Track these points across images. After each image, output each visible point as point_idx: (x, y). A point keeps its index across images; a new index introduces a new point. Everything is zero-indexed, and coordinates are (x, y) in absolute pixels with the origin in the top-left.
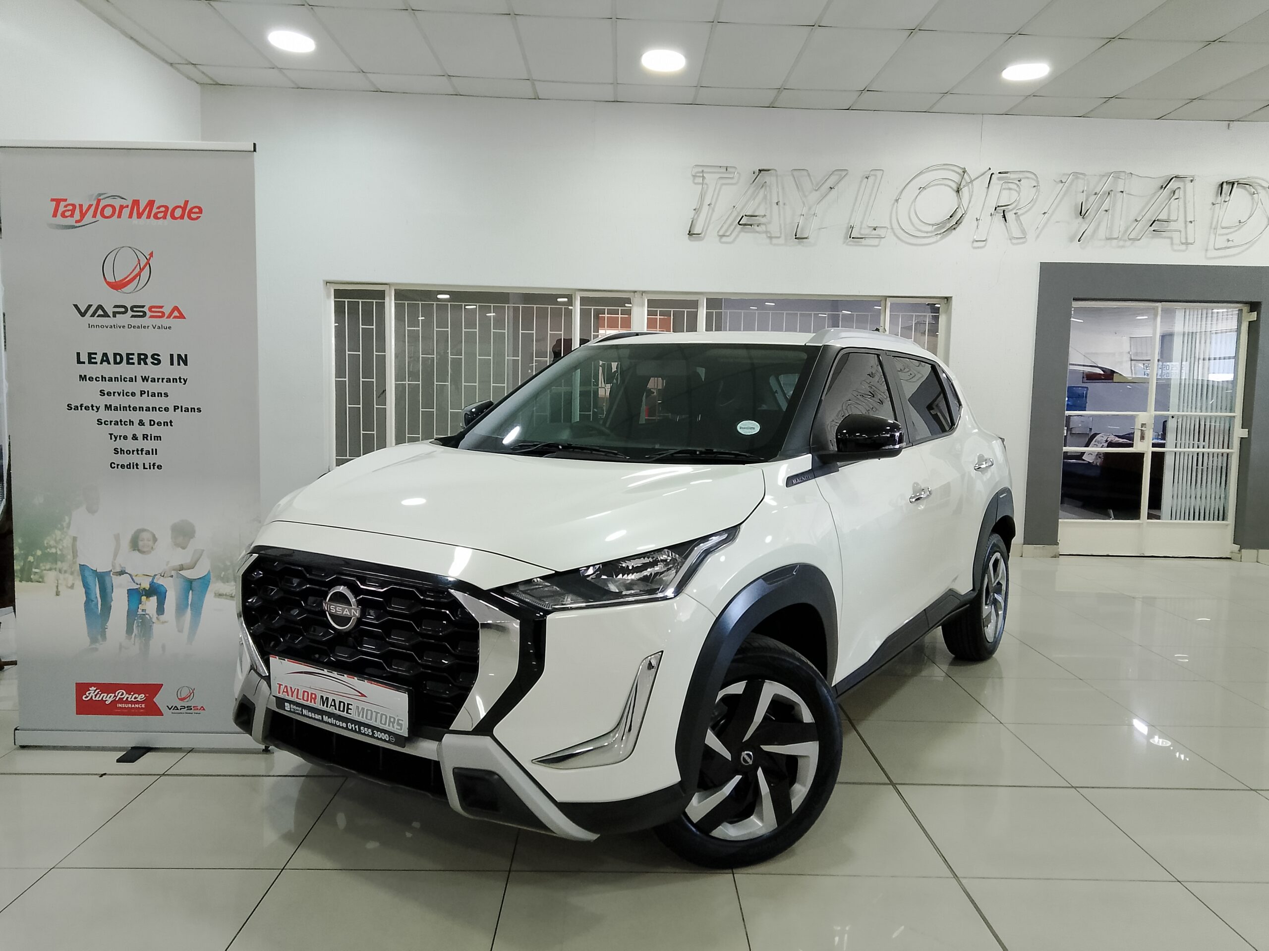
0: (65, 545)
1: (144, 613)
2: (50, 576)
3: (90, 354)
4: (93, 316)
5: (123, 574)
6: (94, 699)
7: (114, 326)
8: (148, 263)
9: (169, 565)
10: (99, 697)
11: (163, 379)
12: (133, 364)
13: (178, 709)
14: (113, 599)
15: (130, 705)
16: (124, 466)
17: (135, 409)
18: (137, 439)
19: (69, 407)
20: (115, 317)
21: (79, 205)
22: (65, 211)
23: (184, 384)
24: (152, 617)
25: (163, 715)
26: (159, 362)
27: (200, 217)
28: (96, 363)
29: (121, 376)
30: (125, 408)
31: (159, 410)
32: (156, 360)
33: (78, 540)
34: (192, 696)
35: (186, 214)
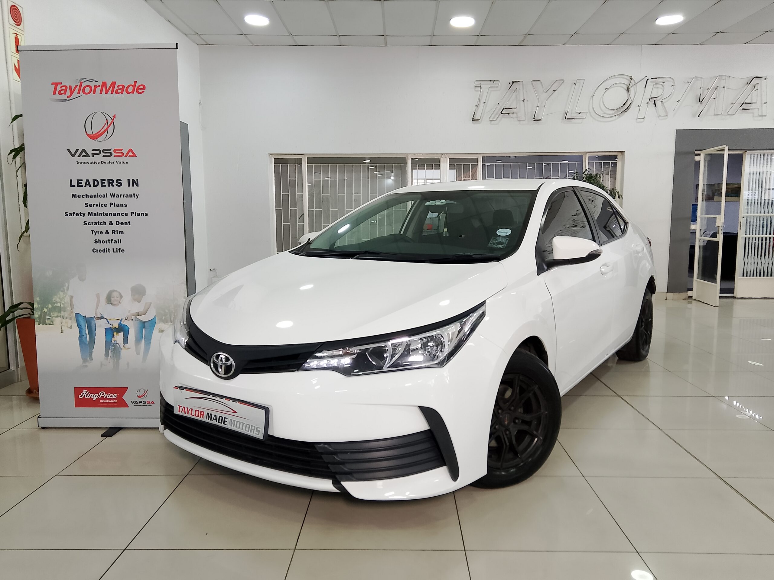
0: (66, 301)
1: (114, 343)
2: (57, 321)
3: (78, 181)
5: (102, 319)
6: (86, 397)
7: (93, 162)
8: (113, 122)
9: (130, 313)
10: (89, 396)
11: (124, 195)
12: (105, 186)
13: (137, 403)
14: (96, 335)
15: (108, 401)
16: (101, 251)
17: (107, 214)
18: (108, 233)
19: (66, 214)
20: (93, 157)
21: (69, 86)
22: (60, 91)
23: (136, 198)
24: (119, 344)
25: (128, 407)
26: (121, 184)
27: (144, 91)
28: (82, 186)
29: (98, 194)
31: (122, 215)
32: (120, 184)
33: (74, 297)
34: (146, 394)
35: (135, 90)
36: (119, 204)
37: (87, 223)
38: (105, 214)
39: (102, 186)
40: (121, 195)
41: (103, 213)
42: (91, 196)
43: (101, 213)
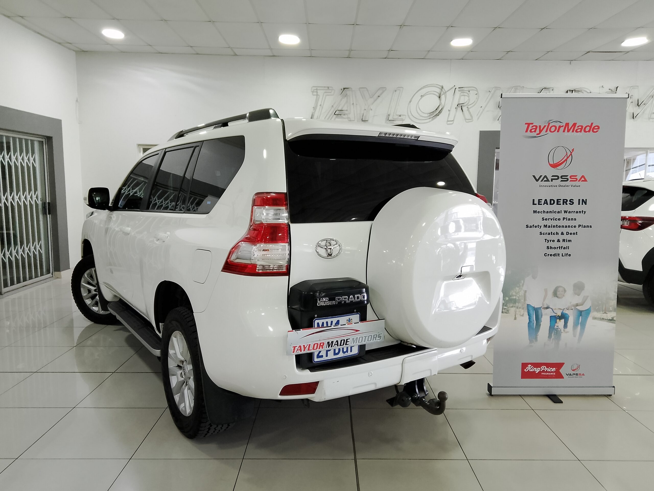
0: (520, 295)
1: (557, 328)
2: (512, 310)
3: (539, 200)
4: (542, 181)
5: (548, 308)
6: (530, 371)
7: (551, 186)
8: (571, 154)
9: (571, 304)
10: (532, 370)
11: (574, 212)
12: (560, 204)
13: (571, 375)
14: (542, 321)
15: (548, 374)
16: (552, 255)
17: (559, 227)
18: (559, 241)
19: (527, 226)
20: (552, 181)
21: (539, 126)
22: (531, 129)
23: (584, 214)
24: (561, 329)
25: (564, 378)
26: (573, 203)
27: (598, 131)
28: (541, 204)
29: (553, 210)
31: (571, 227)
33: (527, 292)
34: (578, 368)
35: (591, 130)
36: (570, 219)
37: (542, 233)
39: (557, 204)
41: (557, 226)
42: (548, 212)
43: (555, 226)
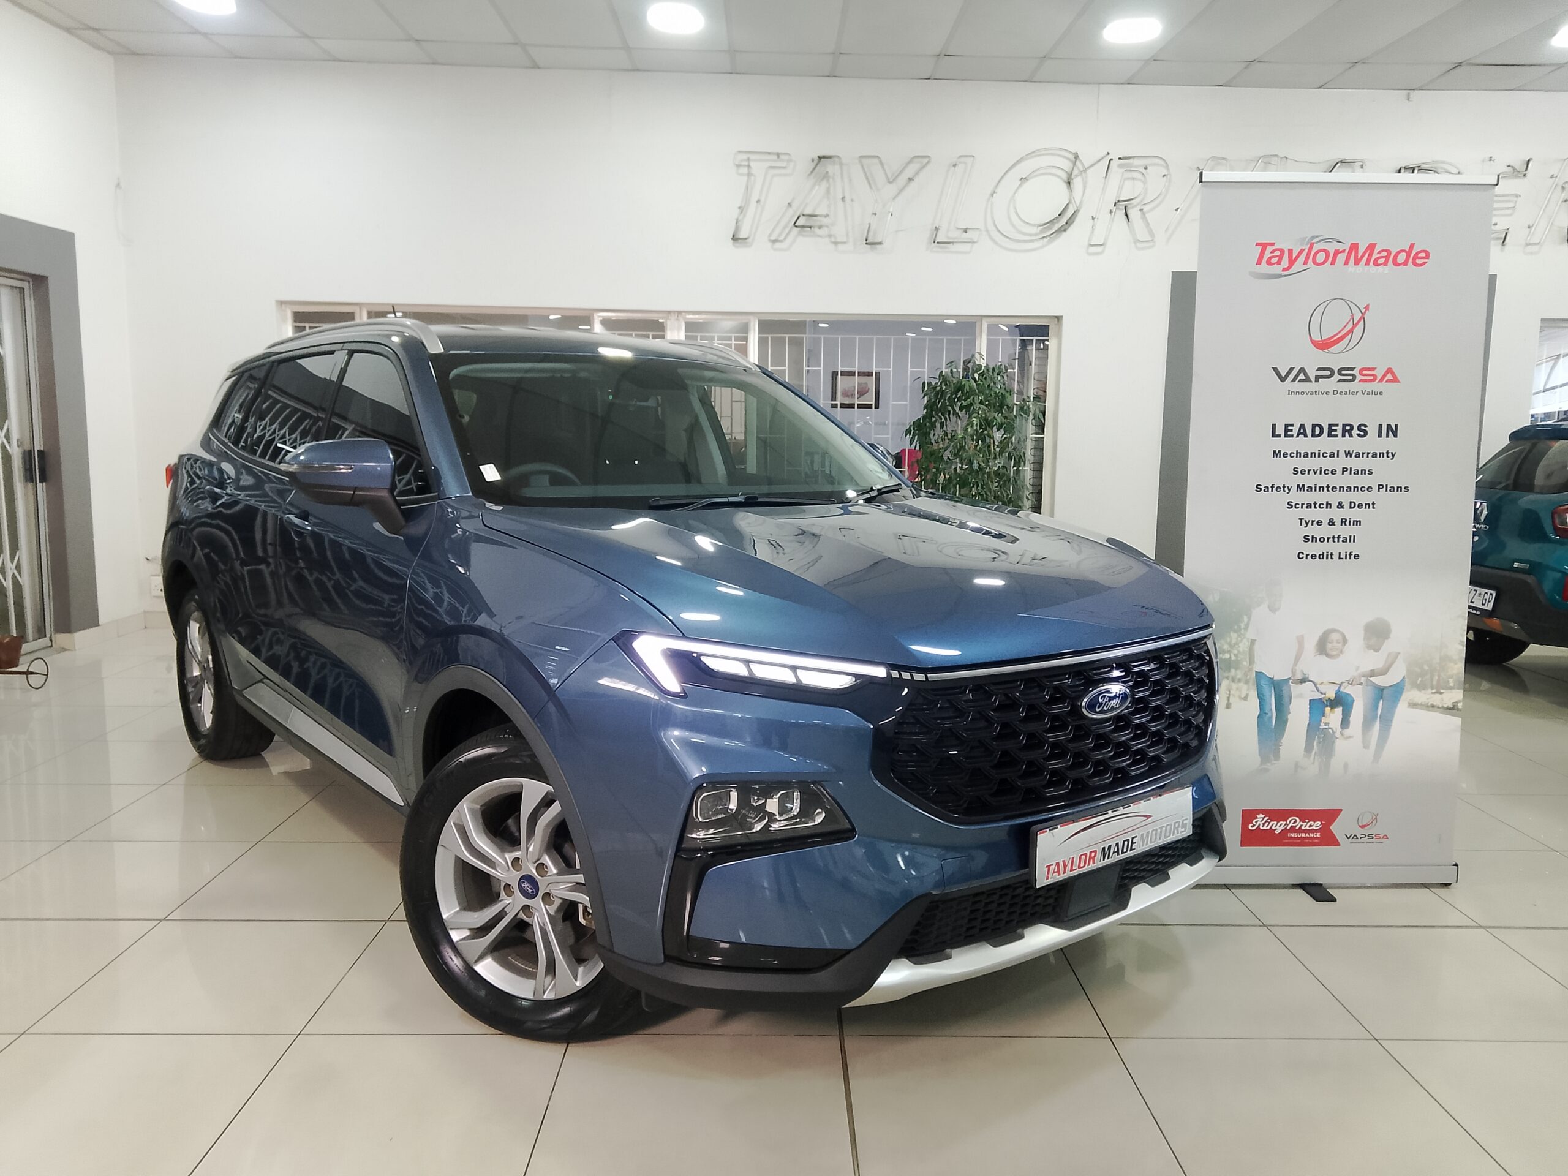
3: (1287, 426)
4: (1293, 381)
6: (1261, 828)
8: (1363, 318)
10: (1267, 826)
11: (1368, 453)
12: (1336, 436)
13: (1357, 838)
14: (1291, 711)
15: (1303, 835)
16: (1316, 556)
18: (1333, 524)
19: (1259, 488)
20: (1319, 382)
21: (1289, 250)
22: (1270, 258)
23: (1392, 459)
25: (1339, 845)
26: (1366, 433)
27: (1427, 262)
28: (1292, 436)
29: (1319, 451)
30: (1321, 488)
31: (1362, 491)
32: (1363, 432)
33: (1256, 643)
34: (1374, 822)
35: (1411, 260)
36: (1358, 470)
37: (1293, 504)
38: (1330, 489)
39: (1330, 435)
40: (1363, 454)
41: (1328, 487)
42: (1306, 455)
43: (1323, 487)
